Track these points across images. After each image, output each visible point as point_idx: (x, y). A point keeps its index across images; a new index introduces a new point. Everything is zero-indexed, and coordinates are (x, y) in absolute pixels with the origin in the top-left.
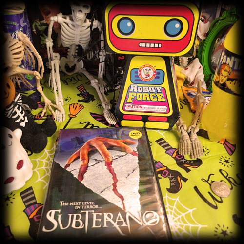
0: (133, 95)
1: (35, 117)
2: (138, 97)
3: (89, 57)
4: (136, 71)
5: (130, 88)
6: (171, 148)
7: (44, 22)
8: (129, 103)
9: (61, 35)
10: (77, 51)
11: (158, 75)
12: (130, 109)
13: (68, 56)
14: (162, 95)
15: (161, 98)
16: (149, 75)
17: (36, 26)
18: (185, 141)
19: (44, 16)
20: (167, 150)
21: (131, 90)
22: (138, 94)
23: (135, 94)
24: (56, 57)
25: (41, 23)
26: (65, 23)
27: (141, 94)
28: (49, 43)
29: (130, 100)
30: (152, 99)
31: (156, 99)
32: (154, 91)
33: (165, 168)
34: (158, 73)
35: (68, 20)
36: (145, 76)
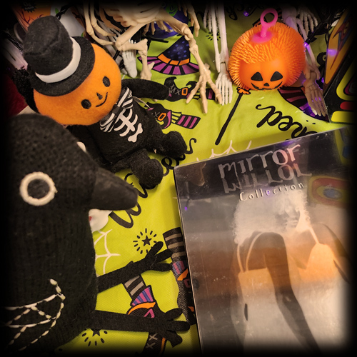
1: (181, 93)
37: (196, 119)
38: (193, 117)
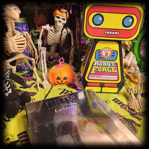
0: (95, 68)
1: (28, 86)
2: (99, 69)
3: (63, 53)
4: (100, 51)
5: (94, 63)
6: (124, 105)
7: (37, 31)
8: (92, 74)
9: (48, 37)
10: (56, 48)
11: (113, 54)
12: (93, 78)
13: (50, 51)
14: (115, 68)
15: (114, 70)
16: (107, 54)
17: (32, 33)
18: (134, 100)
19: (37, 27)
20: (121, 106)
21: (95, 65)
22: (99, 67)
23: (97, 67)
24: (44, 49)
25: (35, 32)
26: (50, 30)
27: (101, 68)
28: (40, 42)
29: (93, 72)
30: (108, 71)
31: (110, 71)
32: (110, 65)
33: (123, 117)
34: (114, 53)
35: (52, 28)
36: (105, 55)
37: (35, 93)
38: (33, 93)
